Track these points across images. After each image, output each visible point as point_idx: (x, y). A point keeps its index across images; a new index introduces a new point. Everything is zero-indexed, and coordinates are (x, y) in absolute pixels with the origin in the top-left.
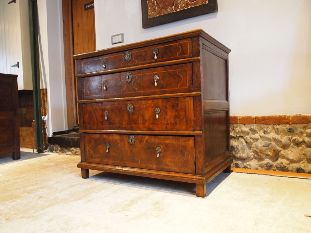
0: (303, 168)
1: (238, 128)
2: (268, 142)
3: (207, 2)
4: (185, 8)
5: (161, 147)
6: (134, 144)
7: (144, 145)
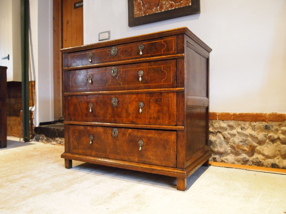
0: (278, 164)
1: (217, 124)
2: (245, 138)
3: (190, 4)
4: (170, 9)
5: (144, 140)
6: (117, 137)
7: (127, 138)
